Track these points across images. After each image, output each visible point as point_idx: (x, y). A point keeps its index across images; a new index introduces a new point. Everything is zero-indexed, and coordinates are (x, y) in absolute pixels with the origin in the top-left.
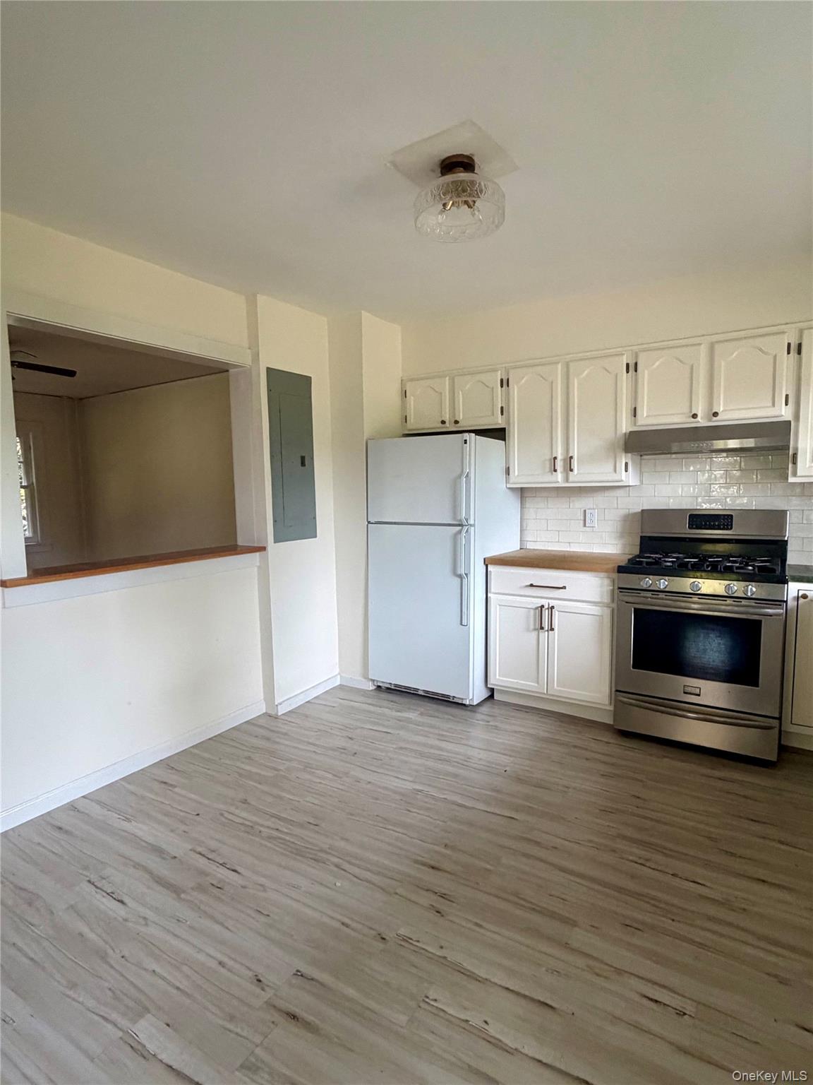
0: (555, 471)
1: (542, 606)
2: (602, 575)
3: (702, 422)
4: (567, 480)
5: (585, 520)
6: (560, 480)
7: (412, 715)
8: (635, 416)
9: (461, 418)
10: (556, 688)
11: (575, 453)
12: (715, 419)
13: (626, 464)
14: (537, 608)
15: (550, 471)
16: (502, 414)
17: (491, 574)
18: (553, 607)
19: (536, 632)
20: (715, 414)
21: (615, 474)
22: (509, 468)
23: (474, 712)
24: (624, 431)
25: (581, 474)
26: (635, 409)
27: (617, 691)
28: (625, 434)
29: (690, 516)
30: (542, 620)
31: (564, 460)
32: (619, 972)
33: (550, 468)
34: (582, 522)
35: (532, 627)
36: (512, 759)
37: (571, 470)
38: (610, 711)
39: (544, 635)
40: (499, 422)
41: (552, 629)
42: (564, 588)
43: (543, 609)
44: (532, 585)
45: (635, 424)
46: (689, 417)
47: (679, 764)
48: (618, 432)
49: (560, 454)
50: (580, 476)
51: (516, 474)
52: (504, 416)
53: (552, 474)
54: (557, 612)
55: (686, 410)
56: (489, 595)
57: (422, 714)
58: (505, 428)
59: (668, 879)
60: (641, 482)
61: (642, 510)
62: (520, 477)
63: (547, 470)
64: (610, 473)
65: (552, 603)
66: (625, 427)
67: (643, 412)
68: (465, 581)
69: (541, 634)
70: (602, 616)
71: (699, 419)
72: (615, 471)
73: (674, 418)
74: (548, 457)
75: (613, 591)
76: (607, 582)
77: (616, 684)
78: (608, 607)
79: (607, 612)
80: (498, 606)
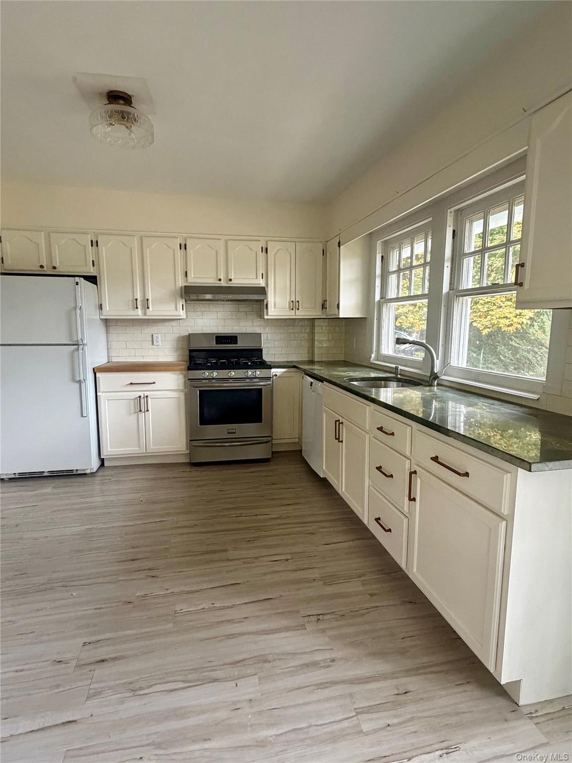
0: (137, 308)
1: (140, 397)
2: (178, 372)
3: (223, 283)
4: (145, 314)
5: (153, 341)
6: (140, 314)
7: (48, 490)
8: (186, 276)
9: (58, 264)
10: (153, 448)
11: (150, 296)
12: (230, 282)
13: (183, 305)
14: (136, 398)
15: (133, 308)
16: (93, 266)
17: (99, 380)
18: (147, 396)
19: (136, 414)
20: (230, 280)
21: (176, 311)
22: (101, 305)
23: (94, 476)
24: (180, 285)
25: (154, 311)
26: (186, 272)
27: (190, 440)
28: (181, 287)
29: (217, 337)
30: (140, 405)
31: (142, 301)
32: (257, 558)
33: (133, 306)
34: (151, 343)
35: (132, 411)
36: (140, 494)
37: (148, 308)
38: (188, 453)
39: (142, 415)
40: (92, 272)
41: (148, 411)
42: (154, 383)
43: (141, 398)
44: (131, 384)
45: (187, 282)
46: (216, 281)
47: (230, 471)
48: (177, 287)
49: (139, 296)
50: (154, 312)
51: (108, 309)
52: (95, 267)
53: (135, 310)
54: (150, 399)
55: (214, 275)
56: (98, 394)
57: (54, 487)
58: (96, 276)
59: (254, 518)
60: (187, 317)
61: (189, 334)
62: (109, 311)
63: (131, 306)
64: (173, 310)
65: (146, 394)
66: (181, 283)
67: (191, 275)
68: (83, 385)
69: (140, 416)
70: (179, 398)
71: (222, 282)
72: (176, 310)
73: (208, 280)
74: (131, 298)
75: (185, 381)
76: (181, 377)
77: (191, 436)
78: (182, 391)
79: (182, 396)
80: (106, 401)
